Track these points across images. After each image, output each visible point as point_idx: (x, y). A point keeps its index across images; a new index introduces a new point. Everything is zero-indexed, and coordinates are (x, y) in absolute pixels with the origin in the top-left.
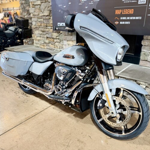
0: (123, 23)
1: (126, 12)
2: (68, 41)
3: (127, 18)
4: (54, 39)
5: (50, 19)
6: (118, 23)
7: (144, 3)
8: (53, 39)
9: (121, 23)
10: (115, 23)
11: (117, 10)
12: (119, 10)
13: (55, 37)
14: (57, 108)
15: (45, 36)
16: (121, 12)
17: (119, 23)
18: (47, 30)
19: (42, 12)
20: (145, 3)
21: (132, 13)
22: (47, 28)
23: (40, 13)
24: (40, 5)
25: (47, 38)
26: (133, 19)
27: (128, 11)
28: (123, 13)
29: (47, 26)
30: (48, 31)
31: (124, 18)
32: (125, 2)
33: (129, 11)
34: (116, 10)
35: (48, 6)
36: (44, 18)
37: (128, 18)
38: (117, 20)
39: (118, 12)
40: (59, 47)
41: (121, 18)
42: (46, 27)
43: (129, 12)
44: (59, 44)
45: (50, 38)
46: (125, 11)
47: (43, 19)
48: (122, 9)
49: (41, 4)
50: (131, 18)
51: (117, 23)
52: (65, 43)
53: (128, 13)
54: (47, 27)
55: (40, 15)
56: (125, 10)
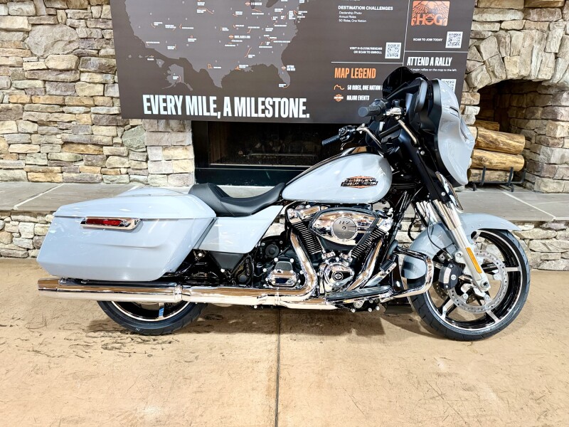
0: (355, 98)
1: (360, 73)
2: (165, 147)
3: (362, 87)
4: (102, 146)
5: (79, 80)
6: (342, 98)
7: (397, 58)
8: (97, 148)
9: (349, 98)
10: (335, 98)
11: (340, 69)
12: (343, 69)
13: (106, 140)
14: (301, 336)
15: (58, 139)
16: (347, 73)
17: (345, 98)
18: (66, 117)
19: (35, 58)
20: (399, 57)
21: (373, 77)
22: (63, 112)
23: (25, 59)
24: (28, 32)
25: (66, 143)
26: (377, 89)
27: (364, 73)
28: (352, 77)
29: (62, 106)
30: (70, 122)
31: (356, 88)
32: (357, 52)
33: (366, 71)
34: (336, 69)
35: (67, 38)
36: (51, 77)
37: (365, 88)
38: (338, 92)
39: (340, 73)
40: (124, 171)
41: (349, 88)
42: (61, 109)
43: (366, 75)
44: (125, 160)
45: (79, 143)
46: (358, 71)
47: (45, 81)
48: (350, 66)
49: (30, 28)
50: (372, 88)
51: (339, 98)
52: (156, 155)
53: (364, 77)
54: (64, 109)
55: (27, 66)
56: (356, 69)
